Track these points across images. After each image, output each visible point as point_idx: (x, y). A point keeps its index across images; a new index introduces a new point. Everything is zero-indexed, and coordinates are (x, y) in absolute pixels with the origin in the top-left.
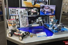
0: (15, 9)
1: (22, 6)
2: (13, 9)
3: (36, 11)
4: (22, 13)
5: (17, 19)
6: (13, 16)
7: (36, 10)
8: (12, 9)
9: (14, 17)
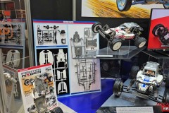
0: (55, 27)
1: (82, 15)
2: (48, 27)
3: (133, 35)
4: (79, 40)
5: (59, 61)
6: (46, 51)
7: (132, 30)
8: (46, 24)
9: (50, 53)
